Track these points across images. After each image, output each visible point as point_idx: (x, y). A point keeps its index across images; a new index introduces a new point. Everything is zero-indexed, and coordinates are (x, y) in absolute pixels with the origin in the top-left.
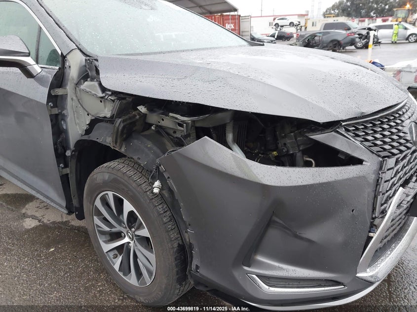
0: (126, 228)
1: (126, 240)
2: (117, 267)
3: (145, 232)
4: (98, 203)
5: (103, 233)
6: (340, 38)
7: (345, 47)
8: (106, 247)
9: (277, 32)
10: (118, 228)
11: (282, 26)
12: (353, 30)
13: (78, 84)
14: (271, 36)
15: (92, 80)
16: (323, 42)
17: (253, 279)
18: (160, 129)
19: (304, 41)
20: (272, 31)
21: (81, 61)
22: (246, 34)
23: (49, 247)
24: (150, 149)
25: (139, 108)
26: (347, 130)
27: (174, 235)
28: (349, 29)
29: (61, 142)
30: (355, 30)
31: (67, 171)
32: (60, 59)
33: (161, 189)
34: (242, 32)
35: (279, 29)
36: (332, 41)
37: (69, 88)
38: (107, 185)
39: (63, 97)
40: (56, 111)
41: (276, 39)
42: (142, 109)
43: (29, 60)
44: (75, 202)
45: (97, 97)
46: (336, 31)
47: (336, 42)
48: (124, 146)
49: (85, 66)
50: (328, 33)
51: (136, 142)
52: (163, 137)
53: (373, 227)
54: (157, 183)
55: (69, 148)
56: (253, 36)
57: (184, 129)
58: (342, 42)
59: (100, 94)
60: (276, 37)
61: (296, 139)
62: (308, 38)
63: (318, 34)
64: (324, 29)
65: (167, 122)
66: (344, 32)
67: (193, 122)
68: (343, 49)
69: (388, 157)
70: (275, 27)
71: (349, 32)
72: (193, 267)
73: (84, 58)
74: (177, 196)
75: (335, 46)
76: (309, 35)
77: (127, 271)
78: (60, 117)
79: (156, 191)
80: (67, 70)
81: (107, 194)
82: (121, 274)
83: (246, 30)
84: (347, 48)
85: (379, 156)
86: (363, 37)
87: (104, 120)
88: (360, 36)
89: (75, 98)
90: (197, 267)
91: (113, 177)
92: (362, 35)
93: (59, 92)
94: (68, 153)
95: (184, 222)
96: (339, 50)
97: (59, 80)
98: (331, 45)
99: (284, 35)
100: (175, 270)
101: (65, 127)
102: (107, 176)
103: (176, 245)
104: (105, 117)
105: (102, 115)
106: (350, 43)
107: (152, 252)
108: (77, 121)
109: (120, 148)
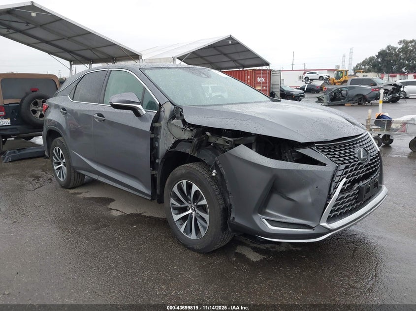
0: (191, 203)
1: (190, 211)
2: (182, 230)
3: (204, 202)
4: (175, 189)
5: (175, 209)
6: (365, 93)
7: (371, 101)
8: (176, 217)
9: (307, 85)
10: (186, 204)
11: (312, 80)
12: (379, 86)
13: (169, 121)
14: (301, 89)
15: (178, 119)
16: (349, 97)
17: (263, 222)
18: (216, 146)
19: (330, 95)
20: (301, 84)
21: (172, 108)
22: (276, 86)
23: (132, 225)
24: (211, 155)
25: (206, 133)
26: (318, 148)
27: (221, 202)
28: (375, 85)
29: (153, 154)
30: (382, 86)
31: (154, 172)
32: (158, 106)
33: (216, 174)
34: (272, 85)
35: (309, 82)
36: (357, 95)
37: (163, 123)
38: (183, 177)
39: (159, 129)
40: (153, 136)
41: (305, 92)
42: (208, 134)
43: (139, 106)
44: (158, 191)
45: (181, 128)
46: (361, 86)
47: (361, 97)
48: (196, 153)
49: (174, 111)
50: (354, 88)
51: (203, 151)
52: (217, 149)
53: (329, 198)
54: (214, 171)
55: (158, 158)
56: (282, 89)
57: (229, 145)
58: (367, 96)
59: (182, 127)
60: (305, 90)
61: (291, 154)
62: (335, 92)
63: (344, 89)
64: (350, 85)
65: (220, 141)
66: (369, 87)
67: (234, 141)
68: (369, 103)
69: (342, 164)
70: (305, 80)
71: (373, 87)
72: (231, 218)
73: (173, 107)
74: (225, 177)
75: (360, 100)
76: (335, 89)
77: (189, 231)
78: (154, 139)
79: (214, 174)
80: (162, 113)
81: (182, 182)
82: (185, 234)
83: (276, 83)
84: (372, 102)
85: (336, 163)
86: (389, 93)
87: (184, 140)
88: (386, 91)
89: (166, 129)
90: (234, 218)
91: (188, 171)
92: (388, 90)
93: (157, 125)
94: (157, 161)
95: (228, 192)
96: (365, 103)
97: (157, 119)
98: (357, 98)
99: (313, 88)
100: (221, 222)
101: (157, 146)
102: (184, 171)
103: (222, 208)
104: (184, 139)
105: (183, 138)
106: (374, 97)
107: (207, 214)
108: (166, 142)
109: (195, 154)
